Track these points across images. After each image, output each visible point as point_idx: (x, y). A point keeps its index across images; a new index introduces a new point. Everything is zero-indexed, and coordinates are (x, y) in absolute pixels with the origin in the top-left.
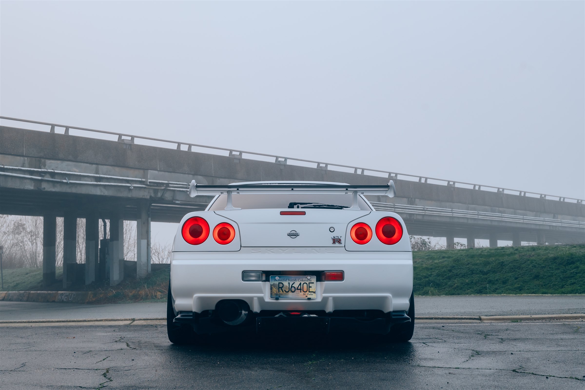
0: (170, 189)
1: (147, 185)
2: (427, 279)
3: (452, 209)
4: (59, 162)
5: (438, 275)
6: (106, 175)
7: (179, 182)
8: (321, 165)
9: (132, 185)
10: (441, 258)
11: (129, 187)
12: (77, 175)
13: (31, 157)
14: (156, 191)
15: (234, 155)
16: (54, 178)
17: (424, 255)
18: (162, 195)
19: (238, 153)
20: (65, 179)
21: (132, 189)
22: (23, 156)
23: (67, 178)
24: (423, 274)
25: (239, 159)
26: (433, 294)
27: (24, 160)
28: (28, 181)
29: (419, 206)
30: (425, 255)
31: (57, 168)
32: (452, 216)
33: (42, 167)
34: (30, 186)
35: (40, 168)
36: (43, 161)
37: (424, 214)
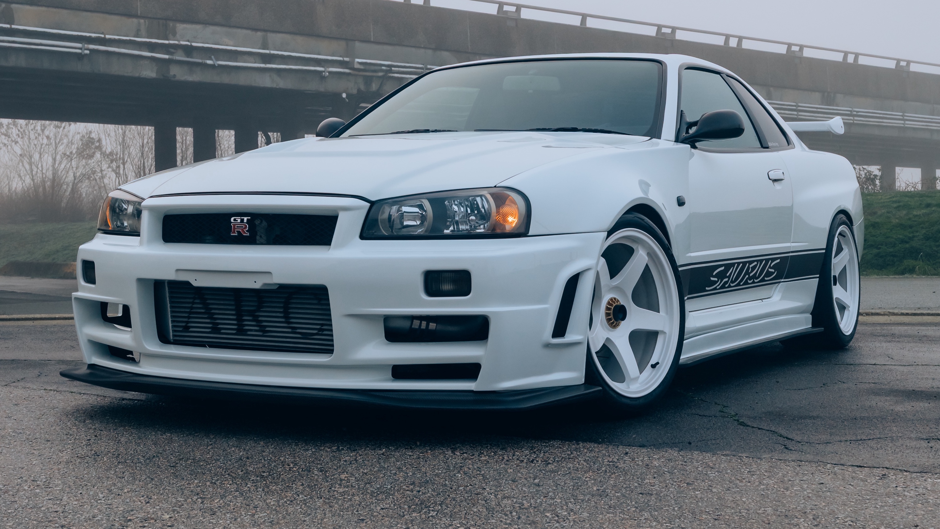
0: (393, 76)
1: (353, 69)
2: (907, 246)
3: (904, 112)
4: (198, 27)
5: (927, 238)
6: (281, 51)
7: (408, 63)
8: (664, 30)
9: (327, 69)
10: (923, 206)
11: (322, 72)
12: (231, 50)
13: (151, 18)
14: (368, 80)
15: (507, 12)
16: (191, 58)
17: (888, 200)
18: (380, 88)
19: (513, 9)
20: (211, 59)
21: (326, 76)
22: (136, 16)
23: (213, 57)
24: (898, 236)
25: (516, 20)
26: (925, 273)
27: (139, 24)
28: (147, 62)
29: (842, 107)
30: (890, 201)
31: (195, 39)
32: (902, 125)
33: (171, 36)
34: (149, 72)
35: (168, 40)
36: (171, 25)
37: (852, 122)
